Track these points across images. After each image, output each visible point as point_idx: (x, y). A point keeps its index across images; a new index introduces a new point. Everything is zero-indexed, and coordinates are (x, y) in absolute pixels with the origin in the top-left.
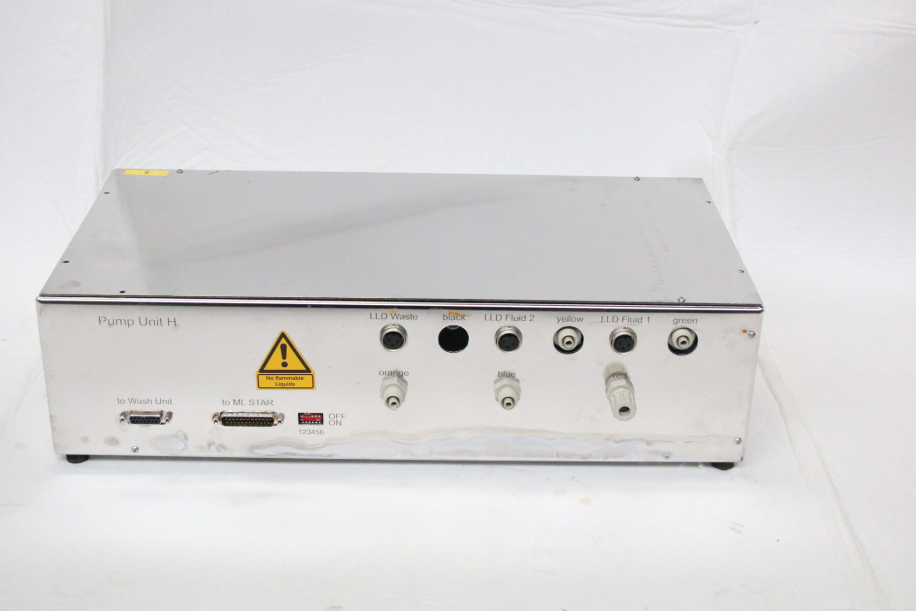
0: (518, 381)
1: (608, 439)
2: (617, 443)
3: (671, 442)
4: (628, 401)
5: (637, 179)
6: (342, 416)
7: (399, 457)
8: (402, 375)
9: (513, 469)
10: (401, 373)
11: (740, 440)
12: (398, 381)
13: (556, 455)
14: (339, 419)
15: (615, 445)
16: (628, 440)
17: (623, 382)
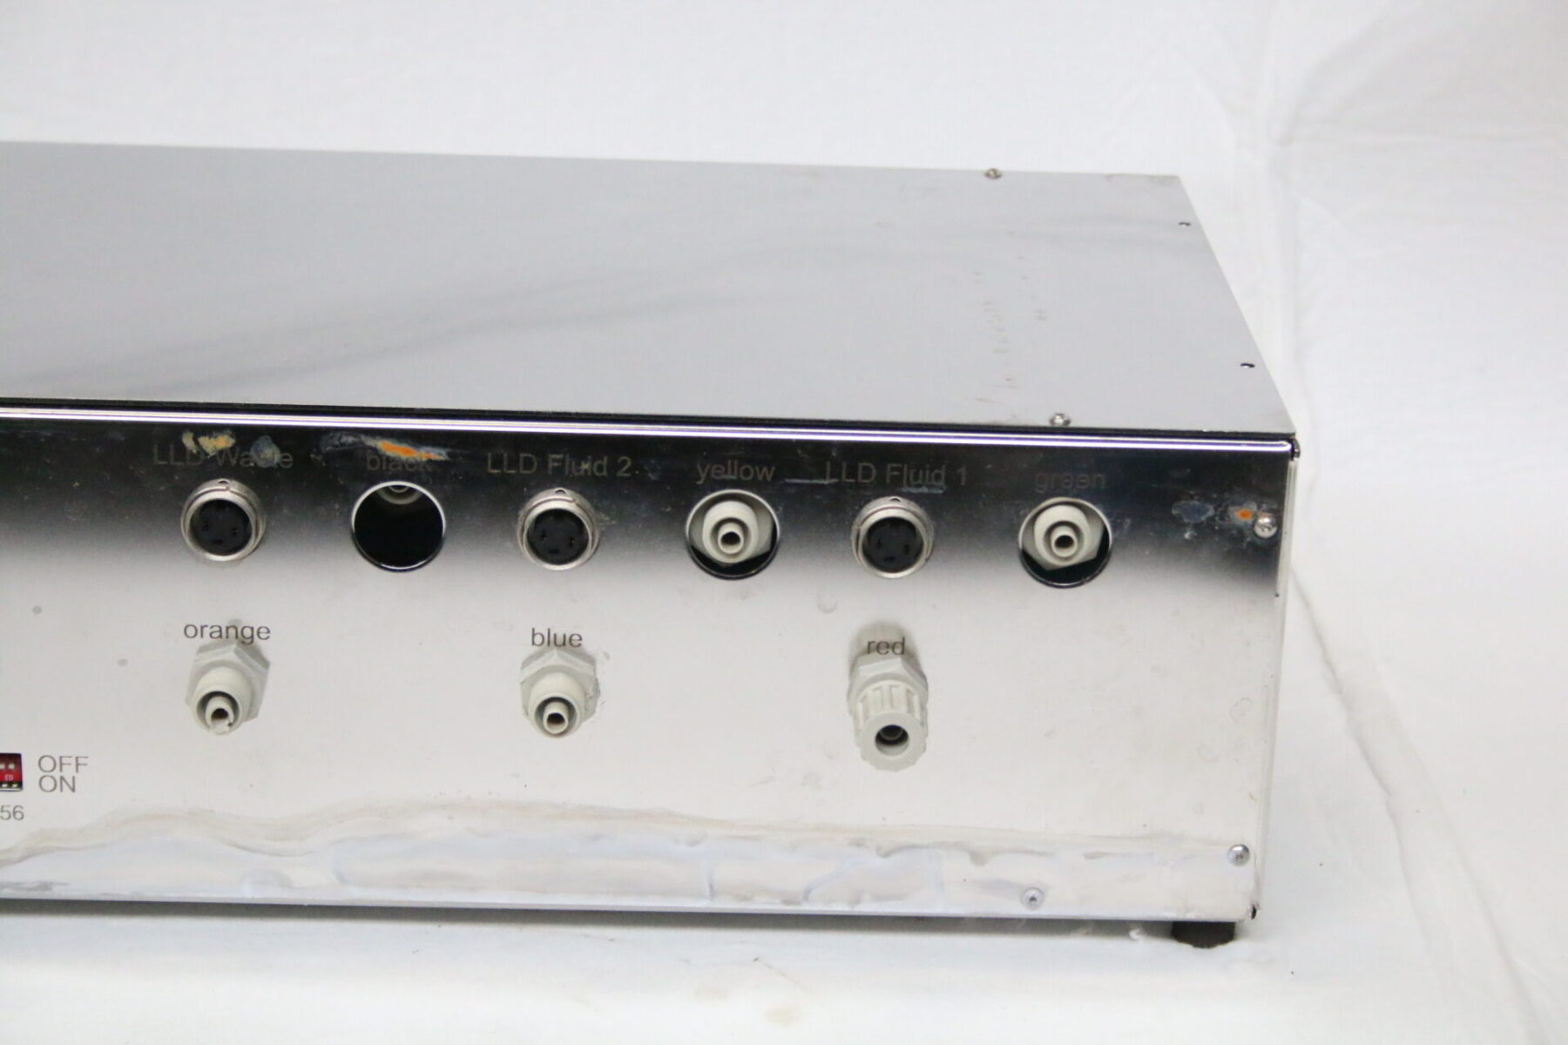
0: (591, 660)
1: (859, 843)
2: (887, 855)
3: (1043, 854)
4: (903, 709)
5: (994, 174)
6: (77, 765)
7: (248, 893)
8: (252, 637)
9: (586, 936)
10: (247, 633)
11: (1246, 849)
12: (237, 652)
13: (708, 893)
14: (68, 772)
15: (878, 862)
16: (913, 847)
17: (895, 664)
